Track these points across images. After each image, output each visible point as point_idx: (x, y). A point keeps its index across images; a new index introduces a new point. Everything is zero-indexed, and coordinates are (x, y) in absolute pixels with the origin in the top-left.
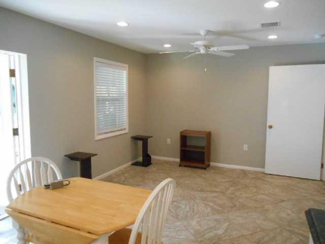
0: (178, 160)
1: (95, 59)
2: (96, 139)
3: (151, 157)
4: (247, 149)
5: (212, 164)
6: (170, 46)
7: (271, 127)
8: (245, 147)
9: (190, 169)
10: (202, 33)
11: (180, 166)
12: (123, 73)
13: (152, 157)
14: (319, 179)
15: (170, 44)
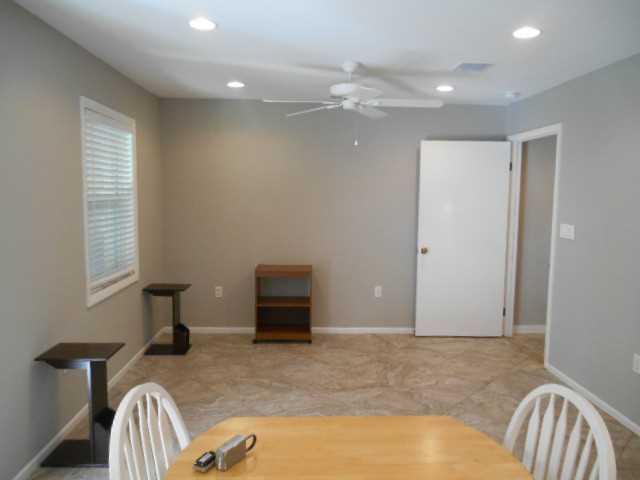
0: (252, 330)
1: (84, 101)
2: (89, 305)
3: (188, 331)
4: (380, 295)
5: (315, 330)
6: (242, 85)
7: (424, 251)
8: (378, 291)
9: (281, 346)
10: (349, 67)
11: (255, 342)
12: (126, 139)
13: (193, 330)
14: (500, 335)
15: (243, 82)
